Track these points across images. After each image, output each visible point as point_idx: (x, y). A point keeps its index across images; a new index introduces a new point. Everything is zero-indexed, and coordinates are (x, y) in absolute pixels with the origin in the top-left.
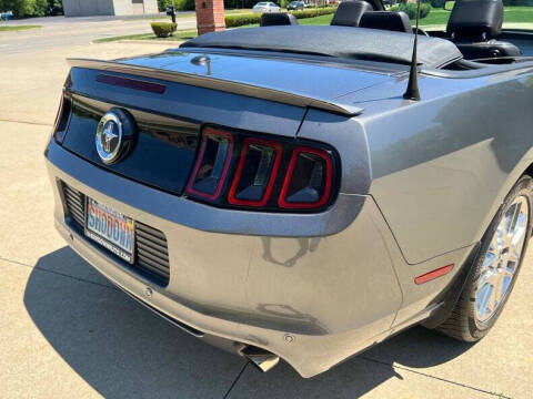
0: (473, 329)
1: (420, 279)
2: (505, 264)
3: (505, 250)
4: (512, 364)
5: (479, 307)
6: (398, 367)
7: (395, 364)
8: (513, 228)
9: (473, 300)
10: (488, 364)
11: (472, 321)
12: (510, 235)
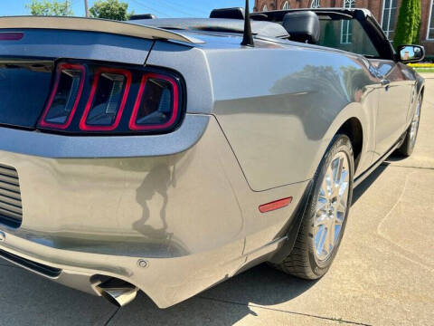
0: (314, 265)
1: (264, 208)
2: (334, 212)
3: (334, 200)
4: (347, 295)
5: (317, 245)
6: (252, 306)
7: (250, 304)
8: (339, 179)
9: (312, 236)
10: (328, 296)
11: (312, 256)
12: (337, 185)
